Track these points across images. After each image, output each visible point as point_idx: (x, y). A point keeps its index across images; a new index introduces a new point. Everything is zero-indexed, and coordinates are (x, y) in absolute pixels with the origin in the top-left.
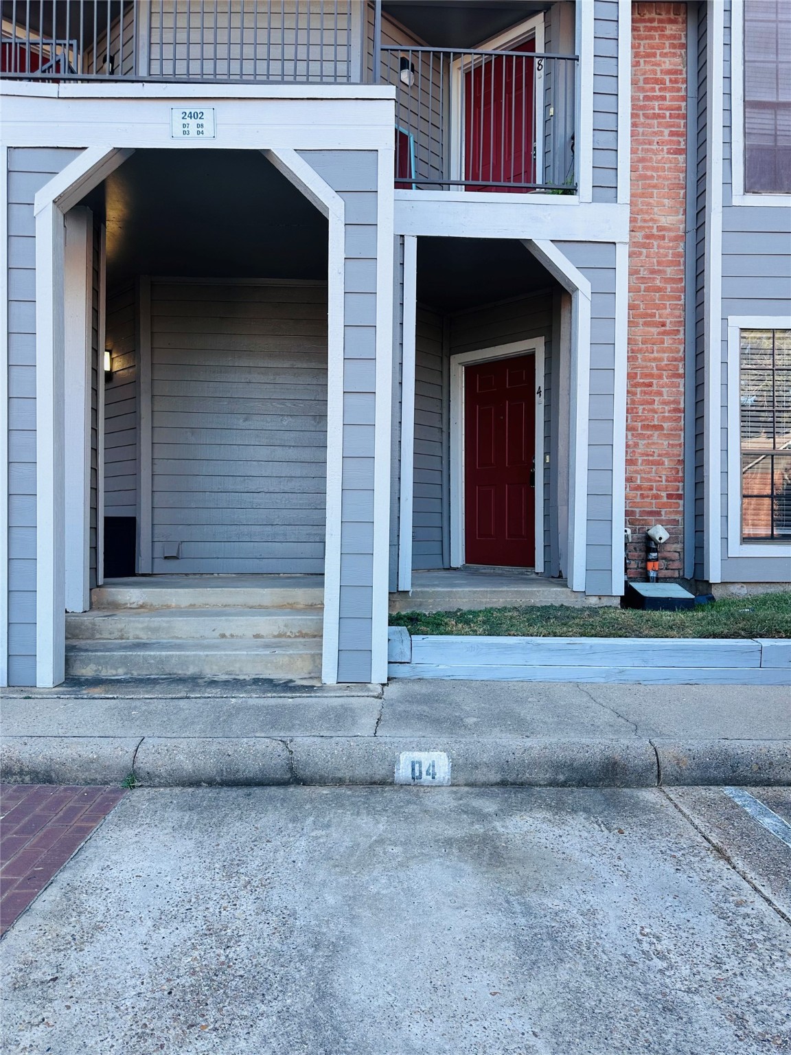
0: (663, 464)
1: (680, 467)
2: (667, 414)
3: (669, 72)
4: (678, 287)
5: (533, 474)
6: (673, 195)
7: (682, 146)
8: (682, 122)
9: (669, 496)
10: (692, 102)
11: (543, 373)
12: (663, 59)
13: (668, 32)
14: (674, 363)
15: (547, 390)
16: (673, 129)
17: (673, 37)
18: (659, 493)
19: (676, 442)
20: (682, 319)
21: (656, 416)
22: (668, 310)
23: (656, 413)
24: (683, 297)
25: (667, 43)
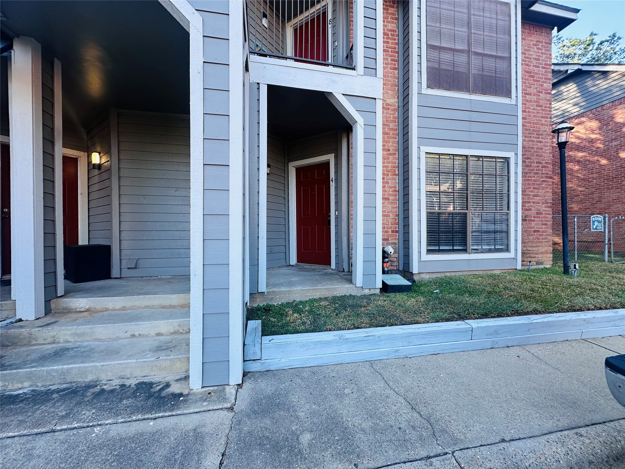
0: (389, 216)
1: (397, 218)
2: (391, 193)
3: (390, 30)
4: (395, 133)
5: (330, 220)
6: (393, 89)
7: (397, 66)
8: (397, 55)
9: (393, 232)
10: (401, 46)
11: (334, 171)
12: (388, 24)
13: (390, 11)
14: (394, 169)
15: (336, 179)
16: (393, 58)
17: (392, 14)
18: (388, 230)
19: (395, 206)
20: (397, 148)
21: (386, 193)
22: (391, 144)
23: (386, 192)
24: (397, 138)
25: (390, 16)
